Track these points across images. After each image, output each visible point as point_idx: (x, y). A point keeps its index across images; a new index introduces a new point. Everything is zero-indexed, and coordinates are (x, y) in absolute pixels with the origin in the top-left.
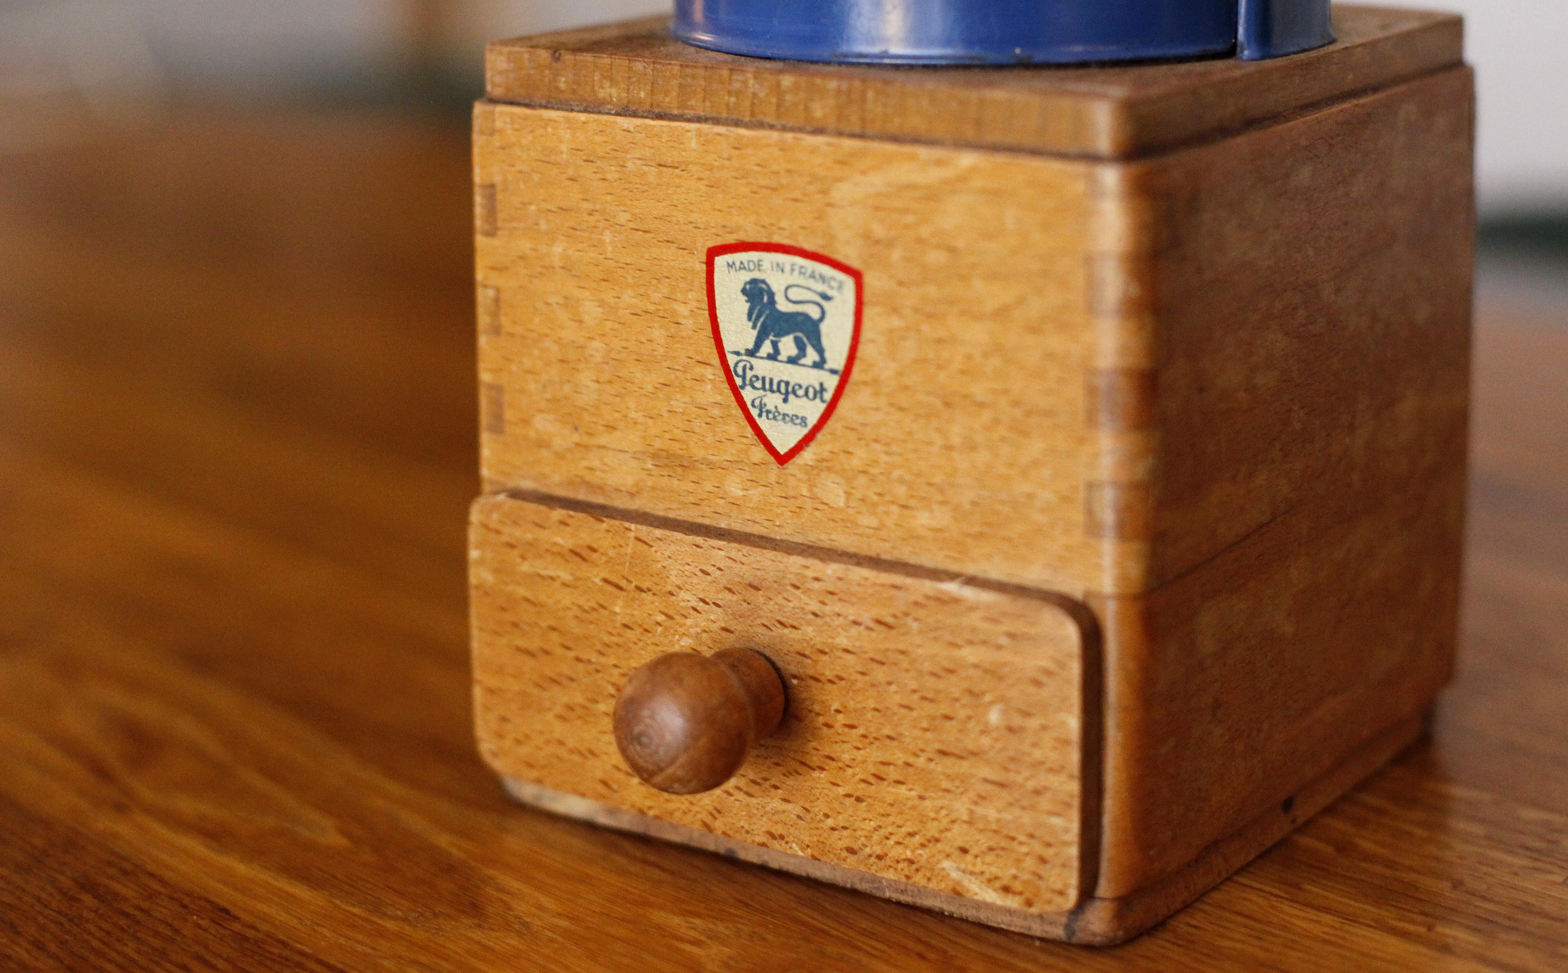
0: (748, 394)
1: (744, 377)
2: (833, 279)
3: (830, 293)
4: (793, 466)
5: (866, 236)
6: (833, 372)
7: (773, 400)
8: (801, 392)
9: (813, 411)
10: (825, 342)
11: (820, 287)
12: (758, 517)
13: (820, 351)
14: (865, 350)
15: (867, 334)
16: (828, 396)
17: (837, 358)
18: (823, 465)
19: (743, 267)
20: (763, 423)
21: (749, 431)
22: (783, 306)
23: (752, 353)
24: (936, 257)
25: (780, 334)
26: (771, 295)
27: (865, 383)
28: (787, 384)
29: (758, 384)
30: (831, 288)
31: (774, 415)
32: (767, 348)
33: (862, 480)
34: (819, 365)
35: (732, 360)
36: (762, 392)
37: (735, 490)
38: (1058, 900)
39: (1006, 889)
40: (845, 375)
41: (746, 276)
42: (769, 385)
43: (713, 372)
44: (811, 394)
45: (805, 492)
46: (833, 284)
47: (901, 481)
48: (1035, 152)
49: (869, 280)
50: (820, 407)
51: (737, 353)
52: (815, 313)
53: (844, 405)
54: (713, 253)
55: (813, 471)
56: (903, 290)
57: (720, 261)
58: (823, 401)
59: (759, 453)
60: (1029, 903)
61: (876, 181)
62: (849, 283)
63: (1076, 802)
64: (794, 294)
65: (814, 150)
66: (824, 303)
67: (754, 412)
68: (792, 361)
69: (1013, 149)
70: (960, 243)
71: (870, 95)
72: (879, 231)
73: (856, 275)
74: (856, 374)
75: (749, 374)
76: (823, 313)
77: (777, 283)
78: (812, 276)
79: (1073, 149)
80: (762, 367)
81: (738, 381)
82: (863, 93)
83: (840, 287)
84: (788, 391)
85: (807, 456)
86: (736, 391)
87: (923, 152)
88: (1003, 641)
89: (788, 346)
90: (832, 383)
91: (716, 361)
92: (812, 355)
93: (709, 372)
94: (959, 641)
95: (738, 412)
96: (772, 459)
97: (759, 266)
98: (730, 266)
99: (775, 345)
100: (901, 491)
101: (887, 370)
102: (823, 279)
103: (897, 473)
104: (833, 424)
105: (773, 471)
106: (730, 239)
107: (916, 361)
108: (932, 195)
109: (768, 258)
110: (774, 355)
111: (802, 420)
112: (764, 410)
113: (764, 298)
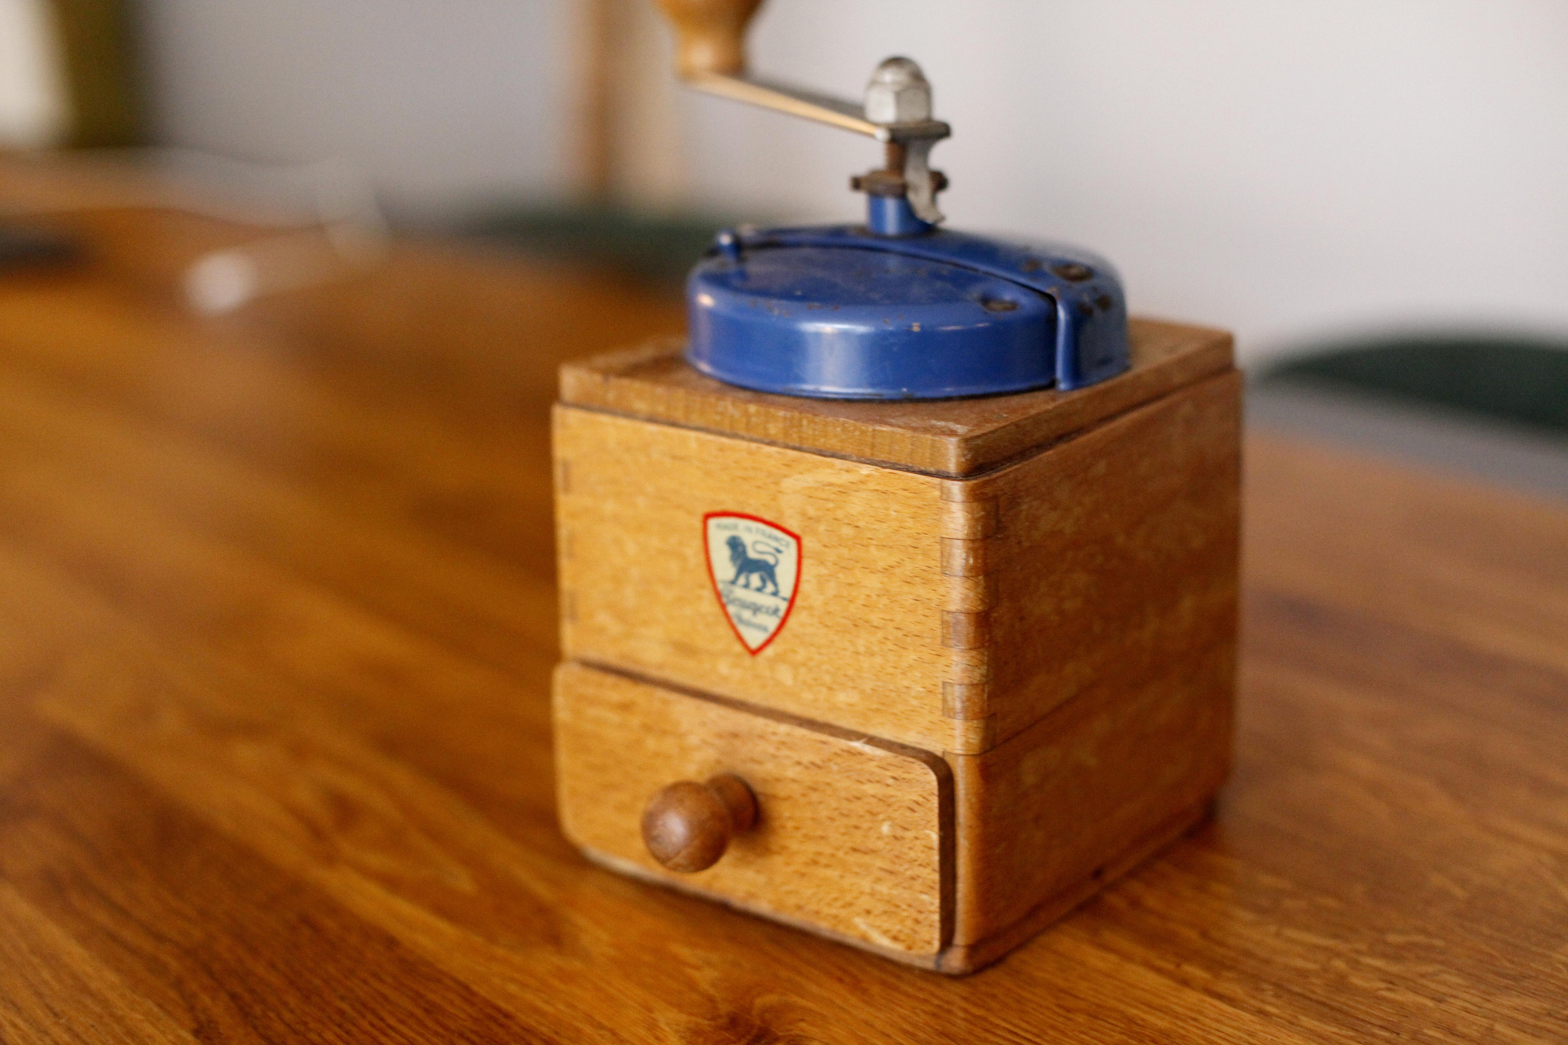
1: (728, 599)
2: (783, 540)
3: (781, 548)
4: (760, 658)
5: (803, 514)
6: (784, 599)
7: (747, 614)
8: (764, 611)
9: (772, 623)
10: (779, 580)
11: (775, 544)
13: (775, 584)
14: (804, 587)
15: (804, 577)
16: (782, 613)
17: (786, 590)
18: (780, 658)
19: (726, 528)
20: (741, 629)
21: (731, 633)
22: (752, 555)
23: (733, 582)
24: (847, 531)
25: (751, 571)
26: (745, 547)
27: (804, 608)
28: (755, 605)
29: (737, 604)
30: (782, 546)
31: (748, 624)
32: (742, 580)
33: (803, 670)
34: (775, 594)
35: (720, 586)
36: (739, 609)
37: (724, 670)
38: (927, 947)
39: (895, 939)
40: (792, 601)
41: (728, 534)
42: (745, 605)
43: (708, 594)
44: (770, 613)
45: (768, 675)
46: (783, 543)
47: (828, 672)
48: (908, 470)
49: (806, 542)
50: (777, 622)
51: (724, 582)
52: (771, 560)
53: (792, 622)
54: (708, 516)
55: (773, 662)
56: (827, 550)
57: (712, 523)
58: (778, 616)
59: (738, 648)
60: (909, 948)
61: (808, 480)
62: (793, 542)
63: (937, 886)
64: (760, 547)
65: (769, 456)
66: (777, 555)
67: (735, 621)
68: (759, 590)
69: (894, 466)
70: (861, 524)
71: (805, 422)
72: (811, 512)
73: (797, 539)
74: (799, 602)
75: (731, 597)
76: (777, 561)
77: (748, 539)
78: (769, 537)
79: (932, 469)
80: (739, 592)
81: (724, 601)
82: (800, 420)
83: (787, 545)
84: (756, 609)
85: (769, 651)
86: (723, 607)
87: (838, 462)
88: (890, 781)
89: (755, 579)
90: (783, 606)
91: (710, 587)
92: (770, 588)
93: (706, 594)
94: (862, 779)
95: (723, 620)
96: (746, 652)
97: (735, 527)
98: (719, 526)
99: (747, 579)
100: (827, 679)
101: (817, 601)
102: (776, 539)
103: (825, 667)
104: (784, 632)
105: (747, 660)
106: (718, 508)
107: (835, 596)
108: (844, 491)
109: (743, 523)
110: (747, 586)
111: (765, 629)
112: (741, 620)
113: (740, 549)
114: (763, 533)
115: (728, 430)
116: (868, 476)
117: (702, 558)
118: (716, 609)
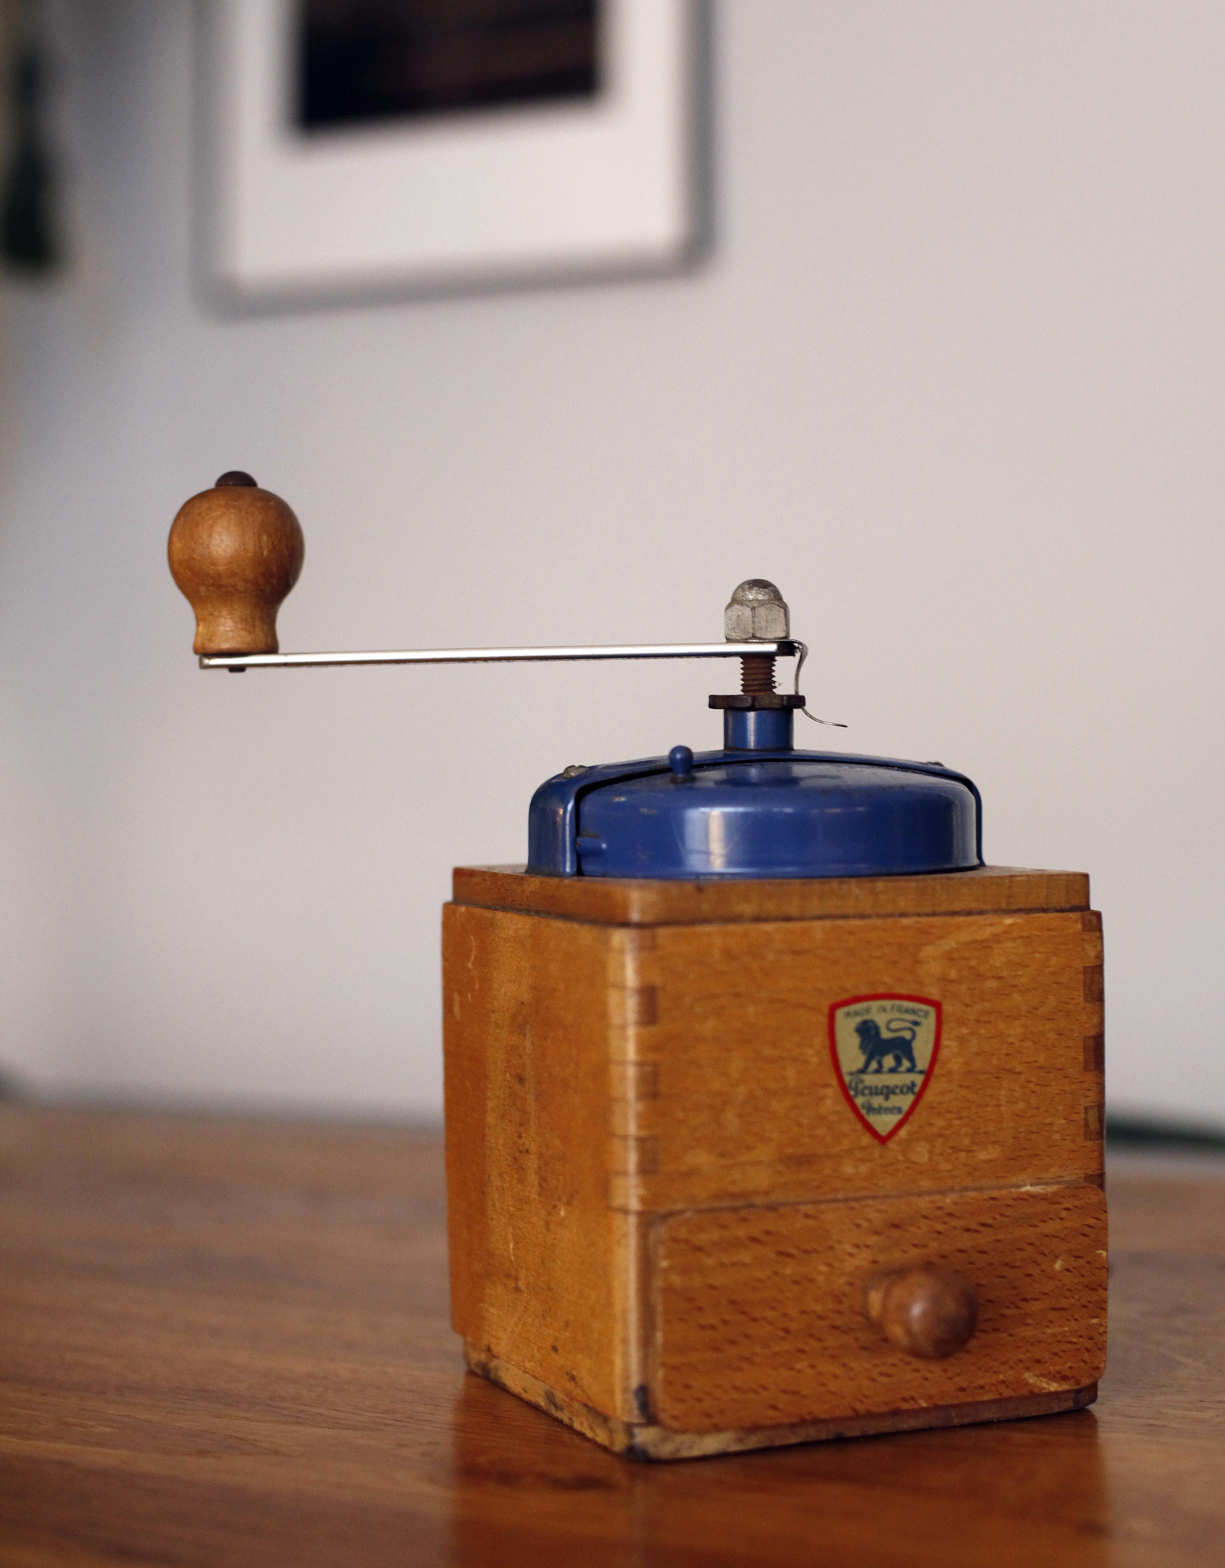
0: (859, 1101)
1: (856, 1089)
2: (921, 1010)
3: (918, 1019)
4: (891, 1144)
5: (945, 979)
6: (921, 1072)
7: (877, 1101)
8: (898, 1091)
9: (905, 1101)
10: (916, 1054)
11: (912, 1017)
12: (866, 1184)
13: (912, 1060)
14: (944, 1054)
15: (945, 1042)
16: (917, 1089)
17: (923, 1062)
18: (913, 1137)
19: (857, 1013)
20: (872, 1119)
21: (859, 1126)
22: (885, 1034)
23: (863, 1071)
24: (992, 984)
25: (884, 1053)
26: (877, 1029)
27: (943, 1075)
28: (888, 1087)
29: (867, 1092)
30: (920, 1016)
31: (879, 1111)
32: (874, 1065)
33: (940, 1141)
34: (911, 1070)
35: (847, 1079)
36: (869, 1097)
37: (848, 1169)
40: (928, 1074)
41: (858, 1020)
42: (875, 1091)
43: (832, 1092)
44: (905, 1089)
45: (900, 1158)
46: (921, 1014)
47: (966, 1135)
48: (1045, 910)
49: (947, 1007)
50: (909, 1099)
51: (851, 1074)
52: (907, 1035)
54: (835, 1007)
55: (906, 1143)
56: (968, 1009)
57: (840, 1013)
58: (913, 1093)
59: (866, 1139)
62: (932, 1011)
64: (894, 1025)
65: (907, 928)
66: (916, 1028)
67: (864, 1112)
68: (892, 1071)
69: (1029, 911)
70: (1004, 974)
72: (953, 974)
73: (937, 1006)
74: (937, 1071)
75: (860, 1086)
76: (914, 1034)
77: (880, 1020)
78: (907, 1011)
81: (852, 1093)
83: (926, 1014)
84: (888, 1092)
85: (903, 1133)
86: (850, 1100)
87: (981, 919)
89: (889, 1061)
90: (919, 1079)
91: (834, 1082)
92: (906, 1064)
93: (829, 1092)
95: (850, 1115)
96: (875, 1142)
97: (868, 1011)
99: (879, 1062)
101: (955, 1066)
102: (914, 1012)
103: (964, 1130)
104: (919, 1108)
105: (877, 1151)
106: (843, 997)
107: (977, 1054)
108: (985, 945)
109: (875, 1005)
110: (878, 1071)
111: (899, 1110)
112: (870, 1109)
113: (873, 1032)
114: (900, 1009)
115: (851, 912)
116: (1012, 925)
117: (826, 1054)
118: (843, 1107)
